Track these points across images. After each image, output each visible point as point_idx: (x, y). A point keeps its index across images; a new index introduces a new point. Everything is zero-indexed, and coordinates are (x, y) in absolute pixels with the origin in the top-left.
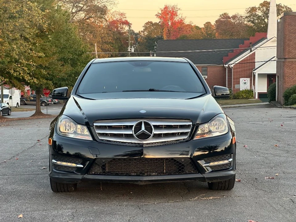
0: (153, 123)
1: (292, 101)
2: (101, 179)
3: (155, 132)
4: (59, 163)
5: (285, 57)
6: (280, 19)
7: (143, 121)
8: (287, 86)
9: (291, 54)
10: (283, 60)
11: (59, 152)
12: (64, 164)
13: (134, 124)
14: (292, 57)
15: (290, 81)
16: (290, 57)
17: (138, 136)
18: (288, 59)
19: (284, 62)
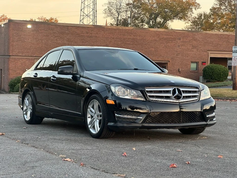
0: (181, 89)
1: (17, 89)
2: (154, 126)
3: (184, 95)
4: (122, 116)
5: (10, 55)
6: (3, 24)
7: (176, 87)
8: (11, 77)
9: (14, 52)
10: (8, 57)
11: (120, 108)
12: (126, 116)
13: (171, 89)
14: (15, 55)
15: (13, 73)
16: (14, 54)
17: (175, 97)
18: (11, 56)
19: (8, 58)
